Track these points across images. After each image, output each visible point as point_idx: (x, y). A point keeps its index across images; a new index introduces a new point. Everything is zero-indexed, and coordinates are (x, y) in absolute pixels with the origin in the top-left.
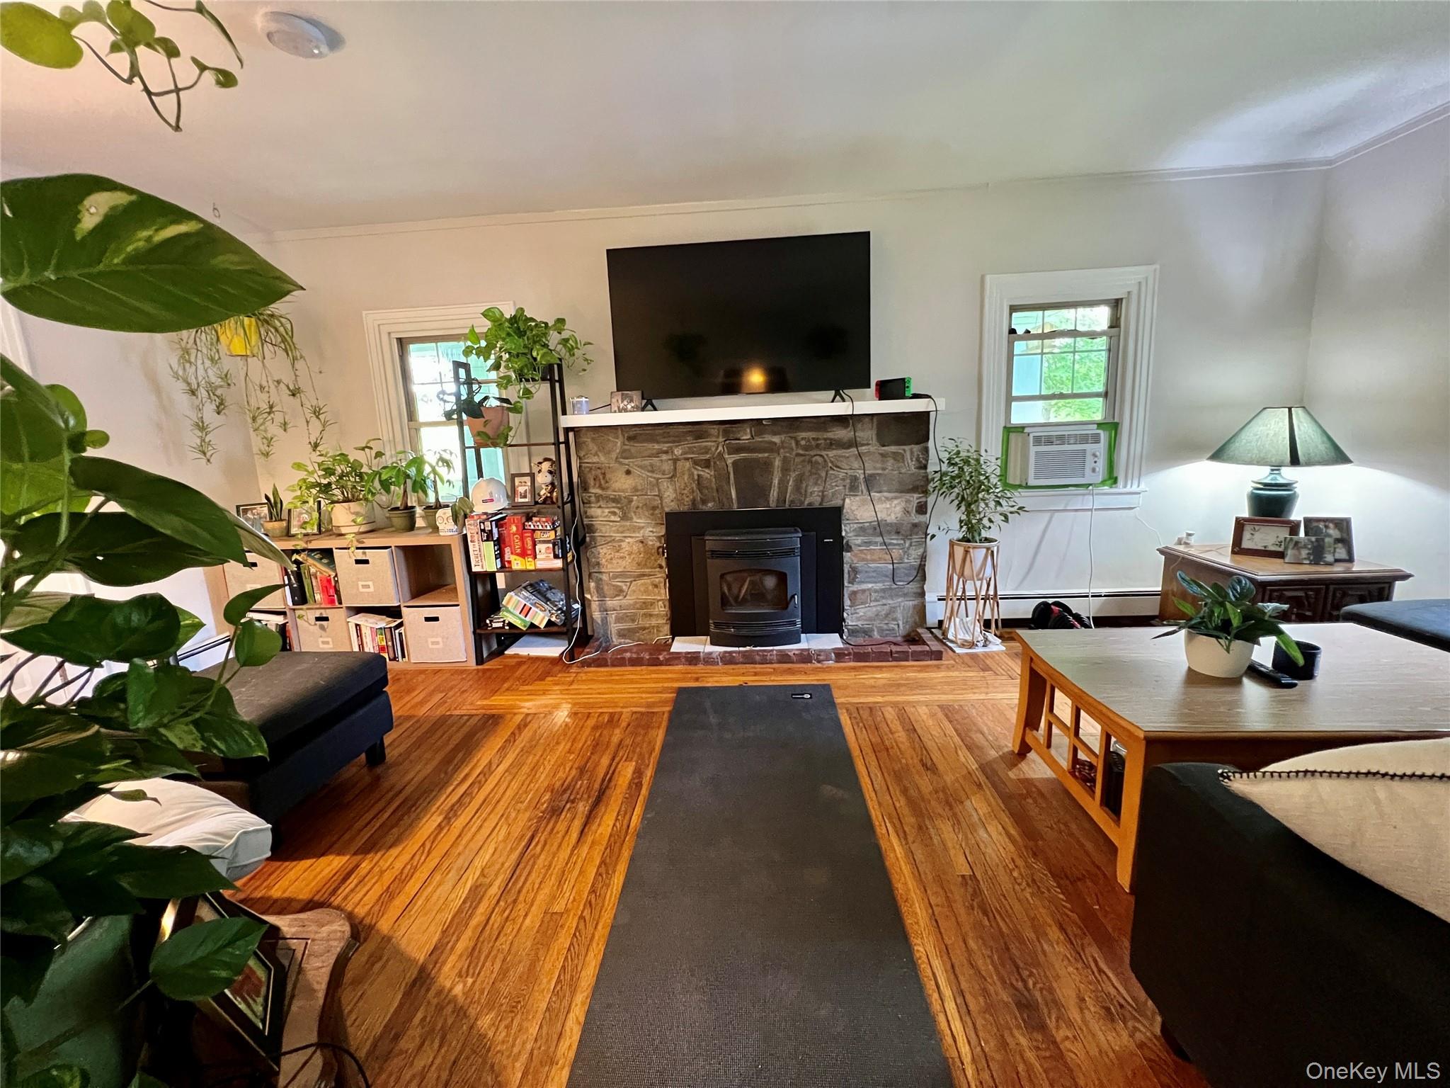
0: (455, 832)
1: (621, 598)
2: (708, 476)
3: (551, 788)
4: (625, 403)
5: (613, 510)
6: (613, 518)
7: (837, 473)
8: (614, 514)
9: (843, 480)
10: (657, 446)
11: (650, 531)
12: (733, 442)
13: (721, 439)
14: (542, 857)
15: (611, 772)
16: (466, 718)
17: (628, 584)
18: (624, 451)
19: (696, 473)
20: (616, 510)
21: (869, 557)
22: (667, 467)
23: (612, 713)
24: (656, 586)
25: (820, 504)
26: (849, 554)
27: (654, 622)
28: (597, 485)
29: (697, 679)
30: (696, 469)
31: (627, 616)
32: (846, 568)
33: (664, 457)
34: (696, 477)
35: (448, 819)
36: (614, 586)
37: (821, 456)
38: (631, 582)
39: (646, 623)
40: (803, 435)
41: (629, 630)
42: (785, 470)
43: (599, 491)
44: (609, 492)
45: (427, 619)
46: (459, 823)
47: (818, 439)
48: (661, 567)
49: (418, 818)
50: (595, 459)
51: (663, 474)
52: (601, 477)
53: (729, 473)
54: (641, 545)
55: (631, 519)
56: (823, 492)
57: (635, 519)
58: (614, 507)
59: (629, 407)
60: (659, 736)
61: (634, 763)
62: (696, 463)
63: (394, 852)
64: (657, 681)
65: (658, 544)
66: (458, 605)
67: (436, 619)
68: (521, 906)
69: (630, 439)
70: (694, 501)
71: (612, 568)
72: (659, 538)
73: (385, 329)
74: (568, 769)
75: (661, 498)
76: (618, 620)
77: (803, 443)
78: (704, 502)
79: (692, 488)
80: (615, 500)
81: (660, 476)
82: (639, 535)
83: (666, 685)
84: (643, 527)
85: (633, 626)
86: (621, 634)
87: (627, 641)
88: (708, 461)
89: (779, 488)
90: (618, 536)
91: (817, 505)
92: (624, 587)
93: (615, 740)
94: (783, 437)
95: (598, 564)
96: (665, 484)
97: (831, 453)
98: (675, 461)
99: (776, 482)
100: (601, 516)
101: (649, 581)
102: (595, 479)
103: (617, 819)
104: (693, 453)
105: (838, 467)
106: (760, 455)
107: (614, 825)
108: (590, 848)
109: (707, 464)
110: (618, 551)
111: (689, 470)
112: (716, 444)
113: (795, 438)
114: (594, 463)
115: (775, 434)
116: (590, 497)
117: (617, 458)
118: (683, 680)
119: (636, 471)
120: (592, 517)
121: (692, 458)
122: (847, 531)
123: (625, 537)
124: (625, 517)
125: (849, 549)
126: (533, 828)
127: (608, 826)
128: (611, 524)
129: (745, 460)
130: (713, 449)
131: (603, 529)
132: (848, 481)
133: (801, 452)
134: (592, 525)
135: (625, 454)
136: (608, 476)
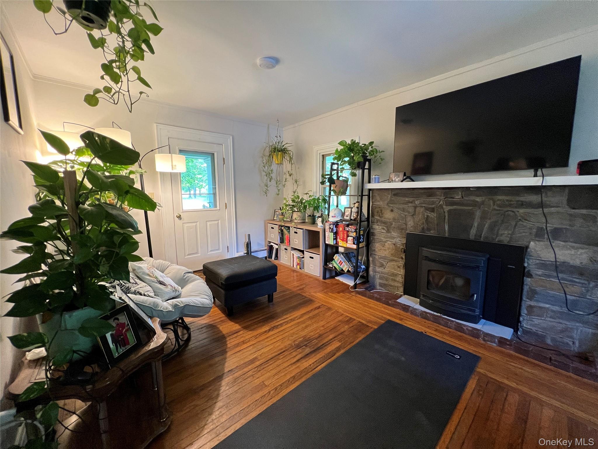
0: (268, 335)
1: (383, 268)
2: (433, 217)
3: (304, 337)
4: (396, 178)
5: (383, 227)
6: (383, 231)
7: (525, 224)
8: (384, 229)
9: (530, 229)
10: (407, 199)
11: (400, 241)
12: (449, 199)
13: (442, 198)
14: (280, 361)
15: (329, 342)
16: (304, 297)
17: (386, 263)
18: (391, 200)
19: (426, 214)
20: (385, 228)
21: (548, 286)
22: (411, 210)
23: (351, 318)
24: (399, 267)
25: (508, 242)
26: (529, 279)
27: (396, 284)
28: (378, 215)
29: (401, 319)
30: (426, 212)
31: (384, 278)
32: (526, 288)
33: (410, 205)
34: (426, 216)
35: (270, 330)
36: (380, 262)
37: (513, 211)
38: (388, 262)
39: (392, 283)
40: (500, 197)
41: (385, 284)
42: (483, 218)
43: (378, 218)
44: (383, 219)
45: (311, 257)
46: (271, 333)
47: (511, 201)
48: (402, 258)
49: (263, 325)
50: (378, 203)
51: (409, 213)
52: (380, 211)
53: (445, 216)
54: (394, 246)
55: (391, 233)
56: (511, 235)
57: (392, 233)
58: (383, 226)
59: (397, 180)
60: (361, 337)
61: (340, 344)
62: (427, 209)
63: (250, 332)
64: (382, 312)
65: (402, 247)
66: (319, 255)
67: (312, 258)
68: (259, 374)
69: (394, 195)
70: (423, 229)
71: (380, 254)
72: (403, 244)
73: (319, 152)
74: (316, 332)
75: (406, 225)
76: (381, 278)
77: (498, 202)
78: (429, 229)
79: (423, 222)
80: (385, 223)
81: (407, 214)
82: (394, 241)
83: (384, 316)
84: (396, 238)
85: (386, 283)
86: (381, 285)
87: (383, 289)
88: (433, 208)
89: (478, 228)
90: (384, 240)
91: (506, 243)
92: (384, 264)
93: (342, 330)
94: (484, 198)
95: (374, 250)
96: (409, 218)
97: (522, 211)
98: (415, 207)
99: (476, 224)
100: (377, 228)
101: (395, 264)
102: (377, 212)
103: (313, 363)
104: (425, 204)
105: (526, 220)
106: (467, 208)
107: (310, 365)
108: (296, 368)
109: (433, 210)
110: (383, 246)
111: (423, 212)
112: (440, 200)
113: (493, 199)
114: (377, 205)
115: (478, 196)
116: (374, 220)
117: (388, 204)
118: (395, 317)
119: (395, 210)
120: (374, 229)
121: (424, 206)
122: (529, 264)
123: (387, 241)
124: (388, 231)
125: (530, 276)
126: (287, 348)
127: (309, 364)
128: (382, 233)
129: (455, 210)
130: (437, 202)
131: (378, 235)
132: (535, 230)
133: (496, 208)
134: (374, 233)
135: (391, 202)
136: (383, 212)
